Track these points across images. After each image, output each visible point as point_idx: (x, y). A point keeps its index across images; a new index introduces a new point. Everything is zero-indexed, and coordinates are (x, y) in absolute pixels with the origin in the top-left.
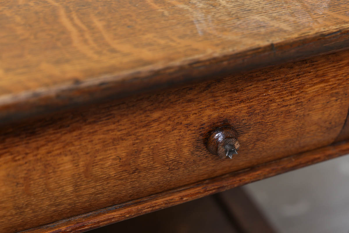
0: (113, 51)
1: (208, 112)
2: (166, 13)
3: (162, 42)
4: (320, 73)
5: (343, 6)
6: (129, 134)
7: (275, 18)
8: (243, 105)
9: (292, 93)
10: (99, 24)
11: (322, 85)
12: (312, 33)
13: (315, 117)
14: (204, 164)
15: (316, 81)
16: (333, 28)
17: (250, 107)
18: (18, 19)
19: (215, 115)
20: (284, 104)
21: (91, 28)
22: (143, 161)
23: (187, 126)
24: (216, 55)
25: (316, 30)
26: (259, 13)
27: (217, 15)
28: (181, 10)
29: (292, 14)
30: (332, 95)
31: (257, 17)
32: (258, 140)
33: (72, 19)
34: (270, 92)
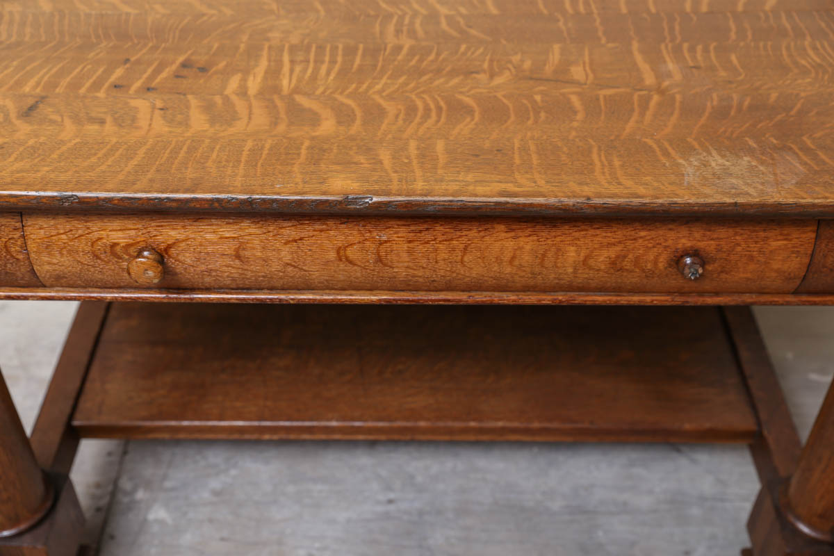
0: (619, 184)
1: (684, 241)
2: (667, 164)
3: (656, 184)
4: (785, 232)
5: (808, 185)
6: (620, 242)
7: (748, 184)
8: (712, 242)
9: (756, 242)
10: (617, 163)
11: (785, 242)
12: (771, 201)
13: (776, 265)
14: (675, 279)
15: (779, 238)
16: (791, 201)
17: (718, 245)
18: (565, 149)
19: (689, 244)
20: (749, 249)
21: (611, 164)
22: (627, 264)
23: (666, 247)
24: (690, 201)
25: (776, 199)
26: (737, 177)
27: (704, 173)
28: (679, 164)
29: (763, 184)
30: (793, 252)
31: (734, 181)
32: (722, 272)
33: (600, 156)
34: (737, 238)
